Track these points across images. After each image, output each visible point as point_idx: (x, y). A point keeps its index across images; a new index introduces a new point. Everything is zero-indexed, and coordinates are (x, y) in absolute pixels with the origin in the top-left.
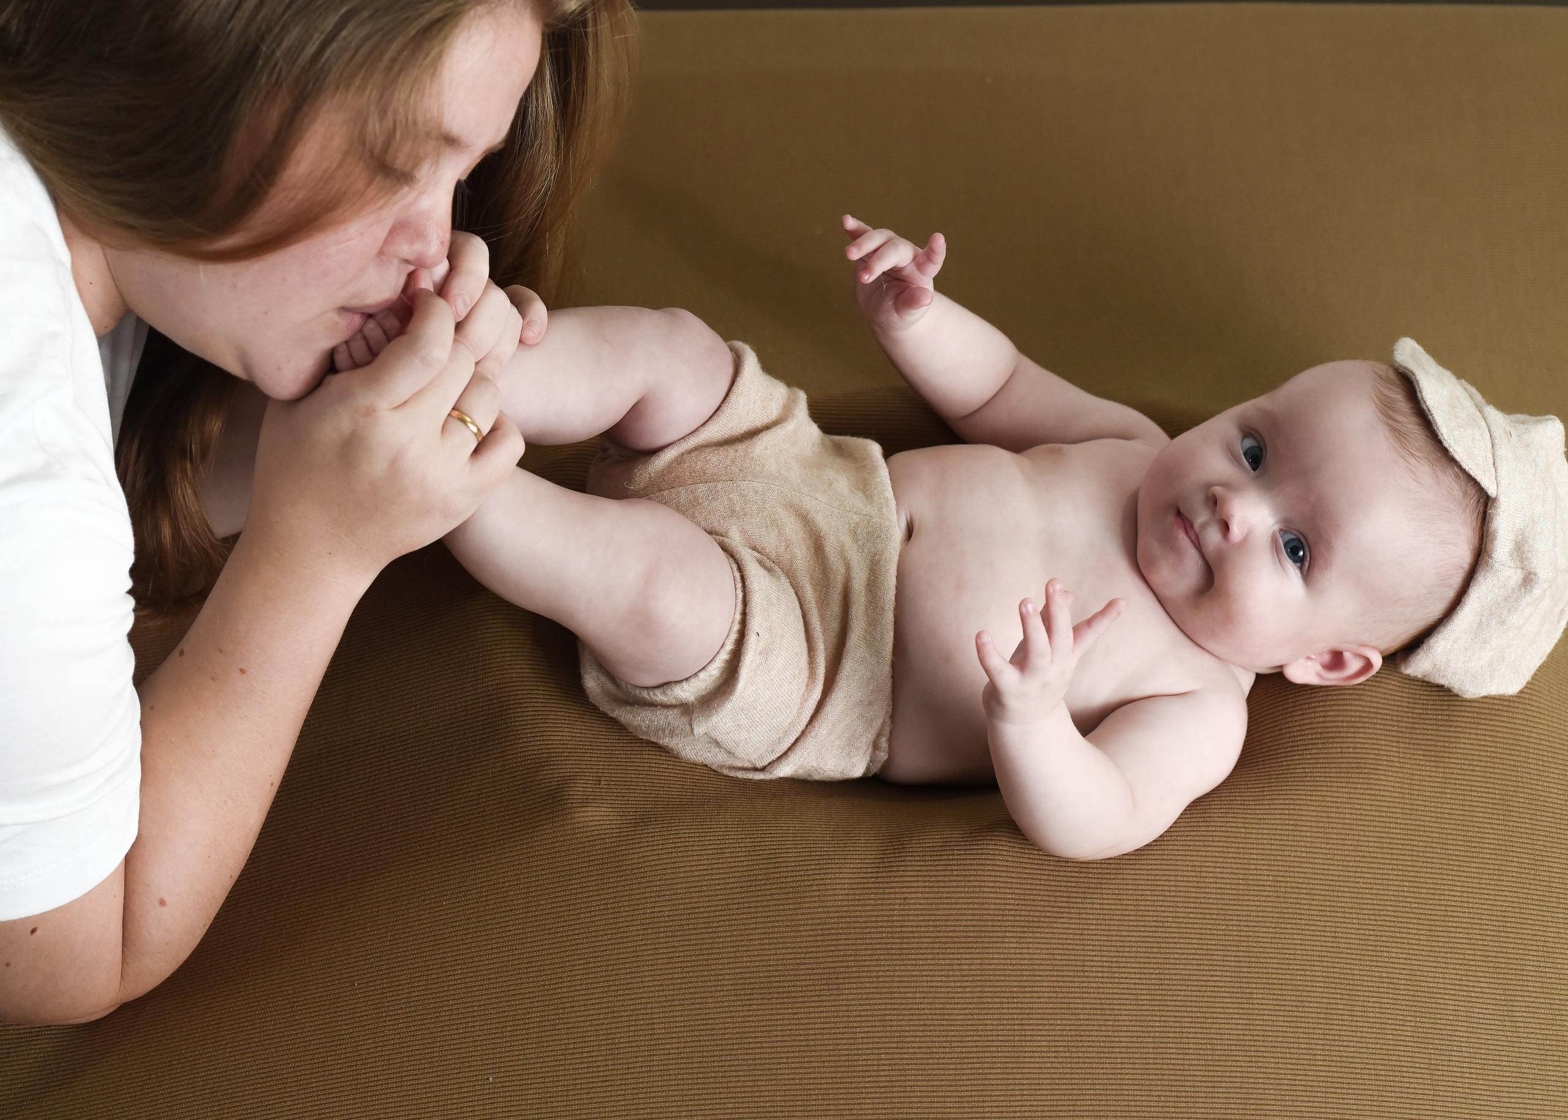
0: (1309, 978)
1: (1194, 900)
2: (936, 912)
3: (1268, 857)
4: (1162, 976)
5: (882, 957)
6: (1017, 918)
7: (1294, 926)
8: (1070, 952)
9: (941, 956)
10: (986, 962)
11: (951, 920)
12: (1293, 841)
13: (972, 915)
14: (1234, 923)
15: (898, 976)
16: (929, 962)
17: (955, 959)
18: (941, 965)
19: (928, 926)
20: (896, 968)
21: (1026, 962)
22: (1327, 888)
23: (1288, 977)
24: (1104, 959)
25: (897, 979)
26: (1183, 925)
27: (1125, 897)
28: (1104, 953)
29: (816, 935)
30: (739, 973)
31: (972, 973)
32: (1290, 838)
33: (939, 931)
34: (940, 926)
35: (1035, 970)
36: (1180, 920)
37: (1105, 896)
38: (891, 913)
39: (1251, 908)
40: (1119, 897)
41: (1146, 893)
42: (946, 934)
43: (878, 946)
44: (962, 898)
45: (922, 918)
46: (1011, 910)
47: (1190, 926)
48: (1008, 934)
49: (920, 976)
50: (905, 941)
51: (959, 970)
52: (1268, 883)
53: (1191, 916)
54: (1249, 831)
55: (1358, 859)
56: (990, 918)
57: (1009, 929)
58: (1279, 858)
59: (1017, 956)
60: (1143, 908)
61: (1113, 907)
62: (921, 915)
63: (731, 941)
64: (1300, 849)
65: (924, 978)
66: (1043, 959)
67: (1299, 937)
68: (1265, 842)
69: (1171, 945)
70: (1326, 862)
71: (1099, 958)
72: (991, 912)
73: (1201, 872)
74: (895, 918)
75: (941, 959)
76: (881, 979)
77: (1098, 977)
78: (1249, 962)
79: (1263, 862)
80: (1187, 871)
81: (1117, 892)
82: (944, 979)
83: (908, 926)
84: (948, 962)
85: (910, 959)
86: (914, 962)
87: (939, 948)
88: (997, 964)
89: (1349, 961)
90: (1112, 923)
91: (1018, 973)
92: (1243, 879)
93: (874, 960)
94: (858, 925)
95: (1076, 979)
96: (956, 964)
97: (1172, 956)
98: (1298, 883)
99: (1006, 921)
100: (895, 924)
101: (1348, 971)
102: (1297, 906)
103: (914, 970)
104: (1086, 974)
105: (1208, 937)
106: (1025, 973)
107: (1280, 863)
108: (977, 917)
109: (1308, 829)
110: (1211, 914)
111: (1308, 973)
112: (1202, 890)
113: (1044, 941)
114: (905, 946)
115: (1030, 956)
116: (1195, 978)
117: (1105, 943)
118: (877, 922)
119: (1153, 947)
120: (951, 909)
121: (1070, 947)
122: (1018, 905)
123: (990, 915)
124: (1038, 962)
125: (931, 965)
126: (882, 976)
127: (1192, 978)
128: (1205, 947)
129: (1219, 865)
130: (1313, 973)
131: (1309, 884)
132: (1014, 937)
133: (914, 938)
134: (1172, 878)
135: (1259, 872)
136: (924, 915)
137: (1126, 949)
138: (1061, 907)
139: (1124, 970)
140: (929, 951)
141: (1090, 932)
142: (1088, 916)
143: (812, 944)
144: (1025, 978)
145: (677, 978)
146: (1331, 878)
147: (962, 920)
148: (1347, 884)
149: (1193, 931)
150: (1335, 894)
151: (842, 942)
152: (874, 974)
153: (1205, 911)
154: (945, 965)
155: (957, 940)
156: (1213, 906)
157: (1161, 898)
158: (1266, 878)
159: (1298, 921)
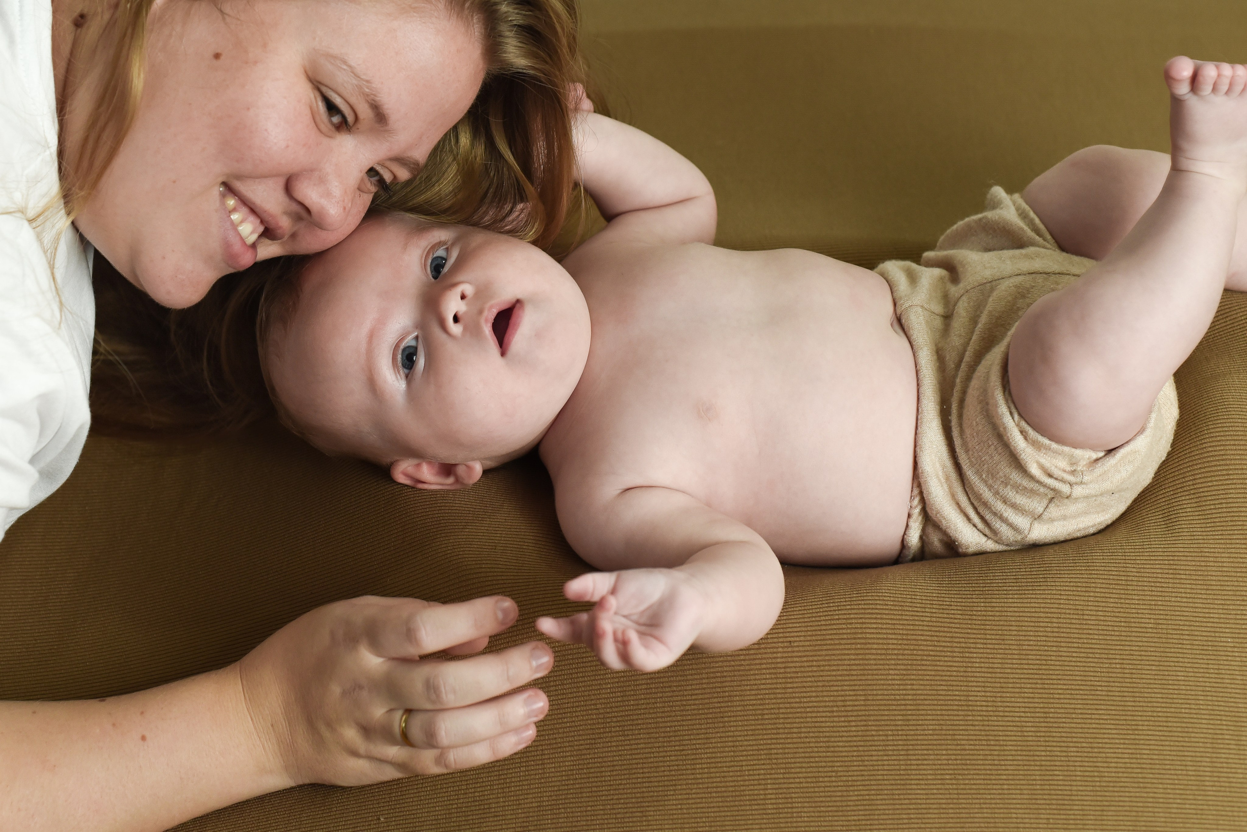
0: (1194, 711)
1: (1077, 641)
2: (819, 653)
3: (1149, 602)
4: (1047, 710)
5: (767, 696)
6: (900, 657)
7: (1176, 664)
8: (955, 688)
9: (825, 694)
10: (870, 698)
11: (834, 660)
12: (1174, 588)
13: (854, 654)
14: (1117, 661)
15: (783, 713)
16: (813, 699)
17: (839, 696)
18: (826, 701)
19: (812, 666)
20: (781, 706)
21: (910, 697)
22: (1209, 629)
23: (1173, 710)
24: (988, 694)
25: (781, 716)
26: (1066, 663)
27: (1008, 637)
28: (988, 689)
29: (701, 679)
30: (627, 716)
31: (856, 708)
32: (1170, 585)
33: (822, 671)
34: (823, 666)
35: (919, 705)
36: (1063, 658)
37: (988, 637)
38: (775, 655)
39: (1134, 648)
40: (1002, 637)
41: (1029, 633)
42: (829, 673)
43: (762, 687)
44: (844, 639)
45: (805, 659)
46: (895, 649)
47: (1073, 664)
48: (891, 672)
49: (804, 712)
50: (789, 680)
51: (843, 706)
52: (1150, 625)
53: (1074, 655)
54: (1130, 578)
55: (1238, 602)
56: (873, 657)
57: (892, 667)
58: (1160, 603)
59: (901, 692)
60: (1027, 647)
61: (996, 647)
62: (804, 656)
63: (618, 687)
64: (1180, 595)
65: (810, 715)
66: (926, 695)
67: (1182, 674)
68: (1146, 588)
69: (1055, 682)
70: (1207, 606)
71: (983, 694)
72: (874, 651)
73: (1083, 615)
74: (779, 660)
75: (825, 696)
76: (766, 717)
77: (982, 711)
78: (1134, 697)
79: (1144, 607)
80: (1070, 614)
81: (1000, 632)
82: (829, 714)
83: (791, 667)
84: (832, 698)
85: (794, 698)
86: (798, 700)
87: (823, 686)
88: (881, 700)
89: (1233, 695)
90: (995, 661)
91: (903, 707)
92: (1125, 622)
93: (759, 699)
94: (742, 668)
95: (960, 713)
96: (841, 701)
97: (1056, 691)
98: (1180, 625)
99: (890, 659)
100: (779, 665)
101: (1232, 704)
102: (1180, 646)
103: (798, 708)
104: (971, 708)
105: (1092, 674)
106: (909, 707)
107: (1161, 608)
108: (860, 657)
109: (1187, 577)
110: (1093, 653)
111: (1193, 706)
112: (1085, 631)
113: (928, 677)
114: (789, 685)
115: (914, 692)
116: (1079, 711)
117: (989, 680)
118: (761, 664)
119: (1037, 683)
120: (834, 650)
121: (954, 683)
122: (900, 644)
123: (873, 654)
124: (922, 697)
125: (815, 702)
126: (767, 714)
127: (1077, 711)
128: (1089, 683)
129: (1101, 609)
130: (1198, 707)
131: (1191, 626)
132: (897, 675)
133: (797, 677)
134: (1055, 620)
135: (1140, 616)
136: (808, 656)
137: (1010, 685)
138: (944, 646)
139: (1008, 704)
140: (813, 689)
141: (974, 669)
142: (971, 655)
143: (698, 687)
144: (910, 712)
145: (566, 723)
146: (1212, 620)
147: (845, 660)
148: (1228, 626)
149: (1076, 668)
150: (1217, 634)
151: (727, 684)
152: (759, 712)
153: (1088, 651)
154: (829, 701)
155: (840, 678)
156: (1096, 646)
157: (1044, 638)
158: (1147, 621)
159: (1181, 660)
